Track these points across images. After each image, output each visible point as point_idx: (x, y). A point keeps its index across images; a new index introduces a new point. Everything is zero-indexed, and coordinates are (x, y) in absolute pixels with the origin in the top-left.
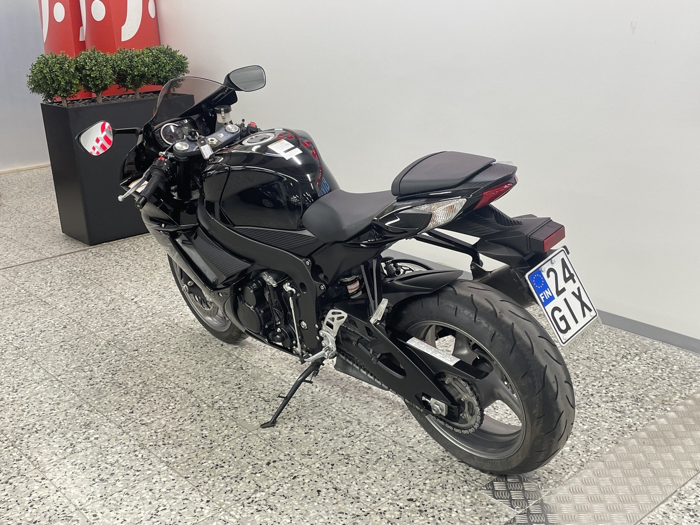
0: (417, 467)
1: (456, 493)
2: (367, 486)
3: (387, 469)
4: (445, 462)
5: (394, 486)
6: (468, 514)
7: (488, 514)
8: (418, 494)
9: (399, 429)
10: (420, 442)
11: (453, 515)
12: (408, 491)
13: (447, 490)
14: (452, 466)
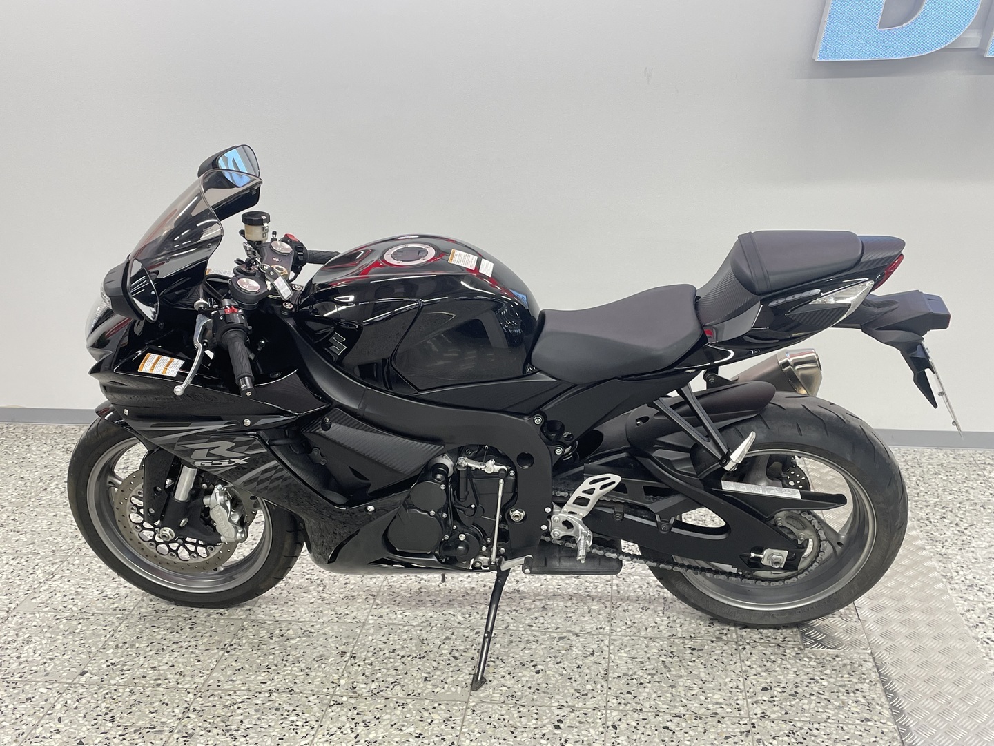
0: (713, 653)
1: (792, 662)
2: (702, 698)
3: (690, 670)
4: (729, 636)
5: (726, 684)
6: (834, 676)
7: (848, 667)
8: (761, 680)
9: (629, 623)
10: (671, 627)
11: (826, 684)
12: (748, 682)
13: (779, 662)
14: (742, 637)
